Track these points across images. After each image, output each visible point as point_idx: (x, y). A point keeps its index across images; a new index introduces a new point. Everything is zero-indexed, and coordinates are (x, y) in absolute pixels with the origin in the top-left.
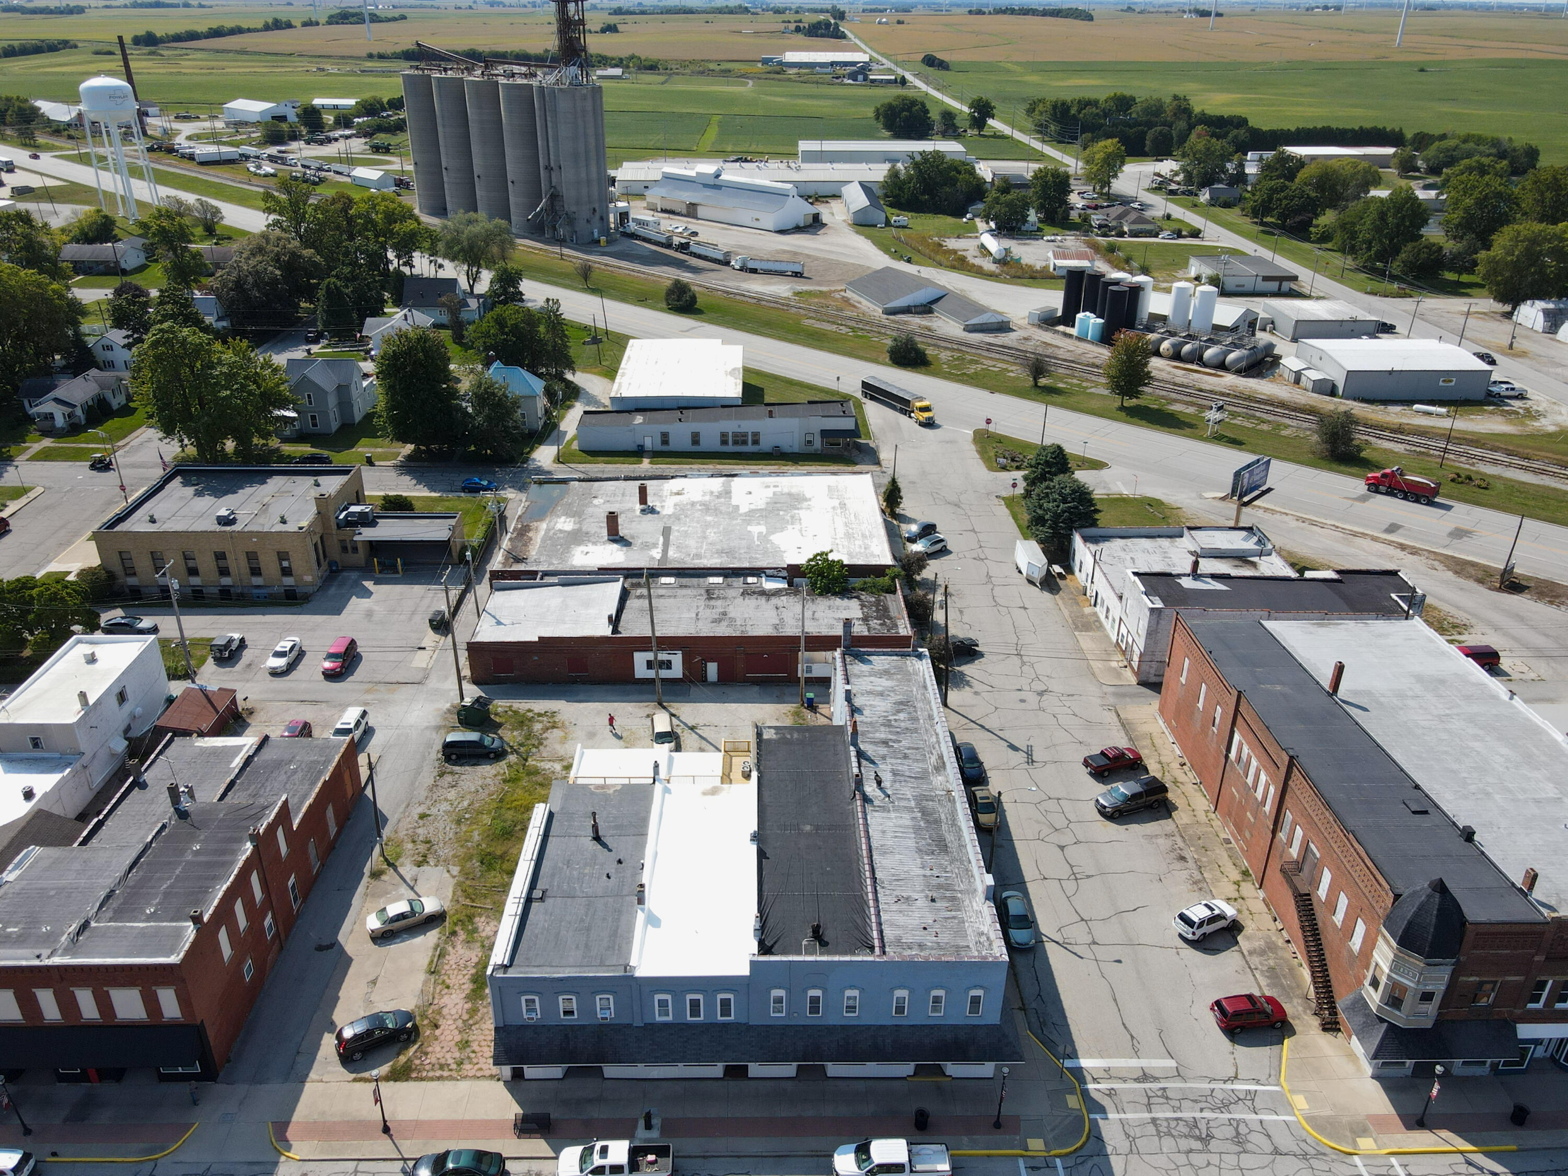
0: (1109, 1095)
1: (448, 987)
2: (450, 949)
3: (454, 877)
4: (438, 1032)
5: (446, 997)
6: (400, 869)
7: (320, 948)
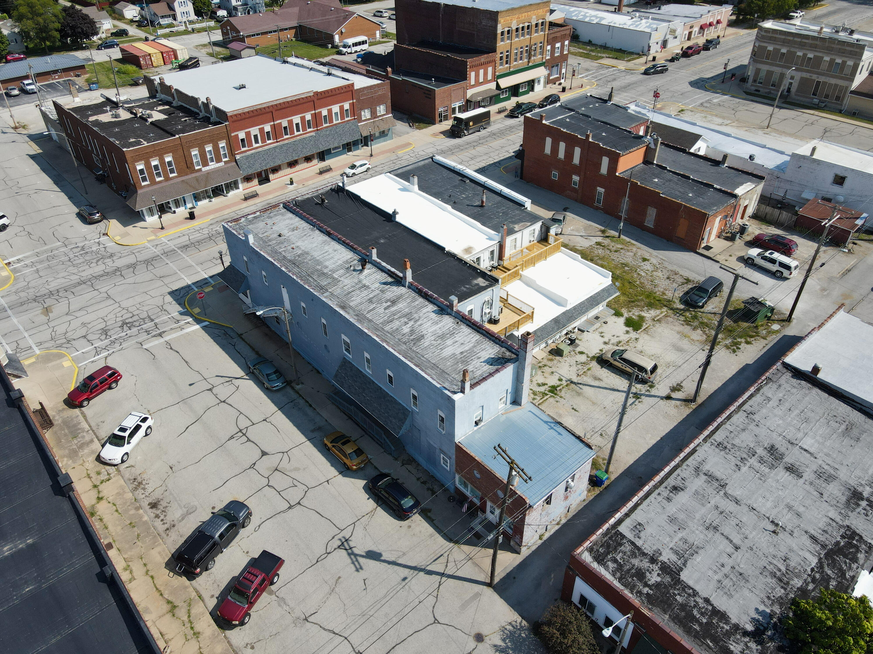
0: (178, 321)
6: (601, 238)
7: (568, 207)
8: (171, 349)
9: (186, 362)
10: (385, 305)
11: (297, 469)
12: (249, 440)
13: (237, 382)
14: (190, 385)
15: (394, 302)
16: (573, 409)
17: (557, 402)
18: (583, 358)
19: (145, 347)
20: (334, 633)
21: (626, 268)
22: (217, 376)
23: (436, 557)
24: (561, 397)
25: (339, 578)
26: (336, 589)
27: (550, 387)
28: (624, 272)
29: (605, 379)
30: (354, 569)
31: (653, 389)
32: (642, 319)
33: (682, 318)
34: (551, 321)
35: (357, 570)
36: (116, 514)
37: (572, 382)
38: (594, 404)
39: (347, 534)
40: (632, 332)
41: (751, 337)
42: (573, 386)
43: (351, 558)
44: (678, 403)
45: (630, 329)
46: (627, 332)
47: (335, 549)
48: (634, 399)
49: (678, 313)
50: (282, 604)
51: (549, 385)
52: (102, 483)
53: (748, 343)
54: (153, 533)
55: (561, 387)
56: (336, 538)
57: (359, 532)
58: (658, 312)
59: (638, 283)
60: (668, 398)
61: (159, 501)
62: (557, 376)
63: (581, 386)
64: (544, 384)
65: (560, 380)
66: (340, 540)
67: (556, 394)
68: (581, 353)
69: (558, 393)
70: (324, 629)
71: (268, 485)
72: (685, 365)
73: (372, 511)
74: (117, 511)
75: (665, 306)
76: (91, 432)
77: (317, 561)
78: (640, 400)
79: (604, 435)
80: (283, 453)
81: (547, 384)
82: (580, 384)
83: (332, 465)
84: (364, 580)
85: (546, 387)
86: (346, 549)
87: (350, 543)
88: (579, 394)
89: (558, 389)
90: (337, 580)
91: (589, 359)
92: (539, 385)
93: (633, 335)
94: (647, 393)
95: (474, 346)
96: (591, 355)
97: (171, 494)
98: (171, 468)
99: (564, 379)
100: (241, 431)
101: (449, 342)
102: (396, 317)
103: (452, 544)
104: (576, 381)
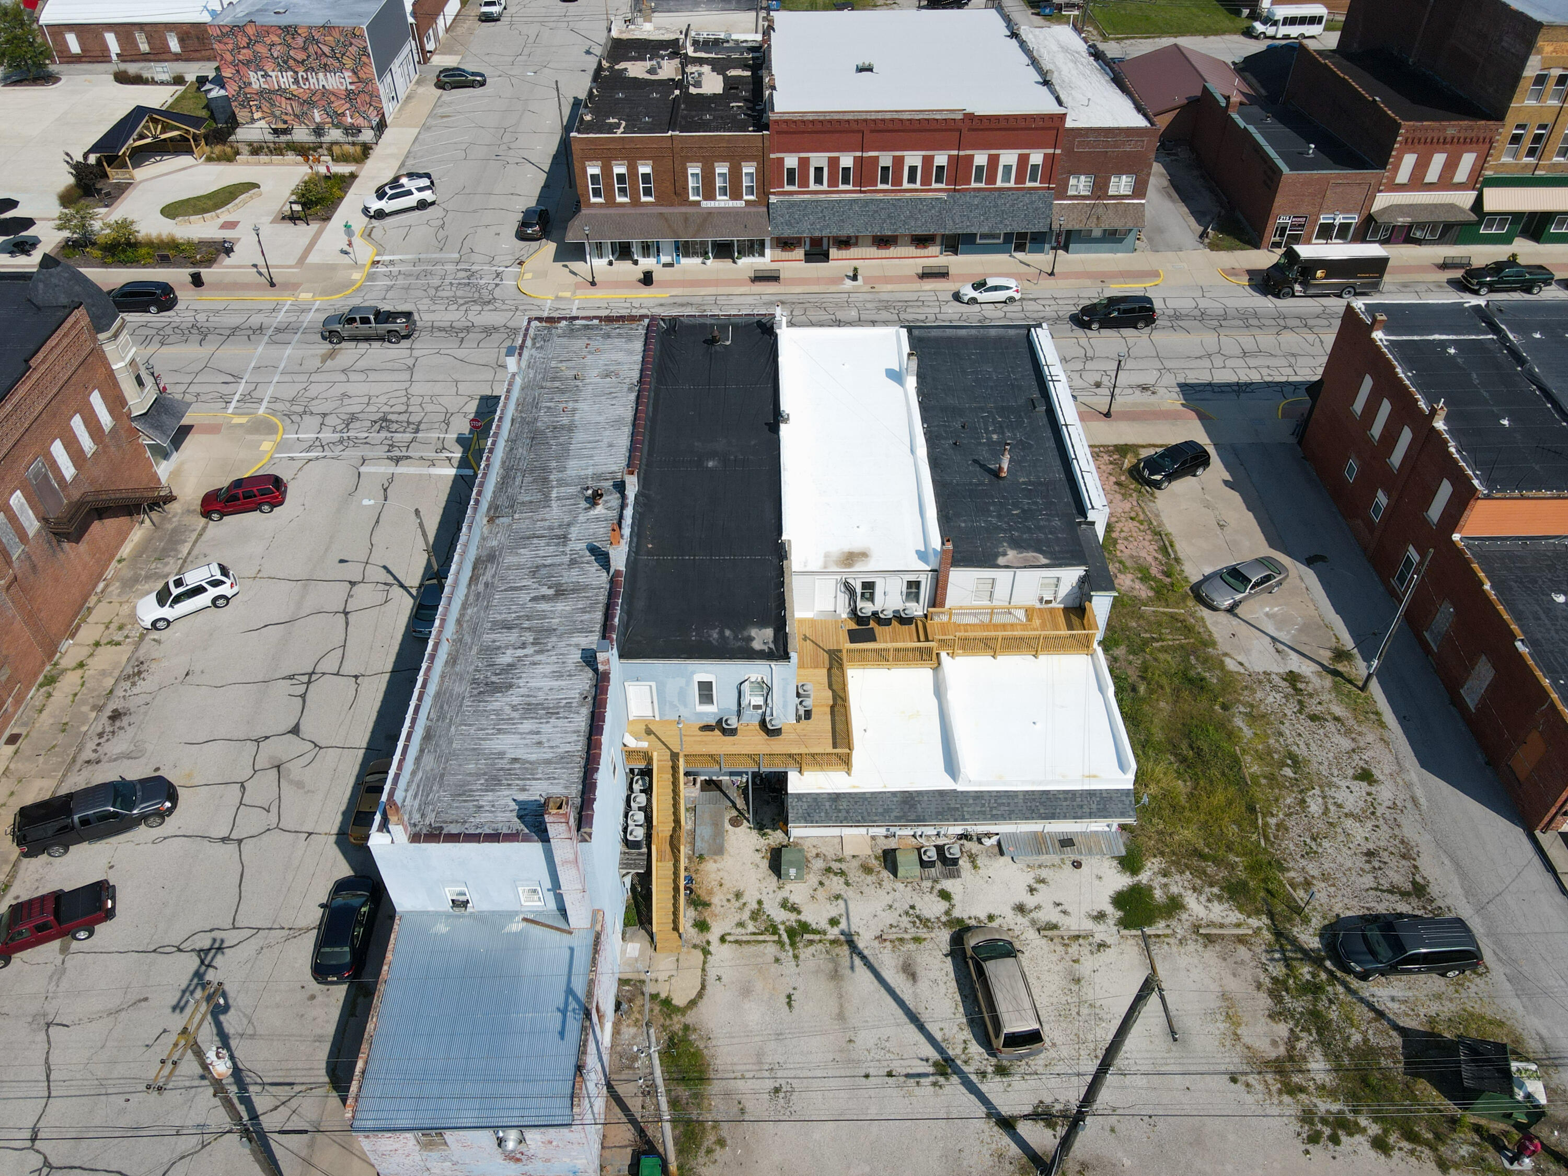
0: (443, 449)
1: (1132, 519)
2: (1160, 557)
3: (1226, 654)
4: (1113, 479)
5: (1127, 509)
6: (1316, 668)
7: (1322, 558)
8: (385, 490)
9: (377, 522)
10: (545, 591)
11: (300, 785)
12: (303, 697)
13: (397, 591)
14: (342, 561)
15: (560, 593)
16: (789, 997)
17: (777, 960)
18: (933, 908)
19: (363, 469)
20: (48, 1076)
21: (1288, 772)
22: (385, 567)
23: (281, 1080)
24: (796, 957)
25: (146, 999)
26: (123, 1013)
27: (799, 921)
28: (1271, 778)
29: (923, 985)
30: (174, 1002)
31: (998, 1078)
32: (1174, 905)
33: (1278, 970)
34: (894, 794)
35: (174, 1008)
36: (71, 698)
37: (851, 943)
38: (841, 1016)
39: (231, 938)
40: (1111, 921)
41: (1411, 1136)
42: (845, 950)
43: (192, 980)
44: (1014, 1150)
45: (1113, 914)
46: (1100, 917)
47: (192, 950)
48: (931, 1070)
49: (1283, 950)
50: (55, 978)
51: (803, 917)
52: (109, 643)
53: (1380, 1144)
54: (68, 755)
55: (817, 937)
56: (216, 934)
57: (248, 949)
58: (1235, 916)
59: (1273, 821)
60: (1007, 1124)
61: (125, 714)
62: (835, 910)
63: (857, 961)
64: (794, 909)
65: (834, 922)
66: (214, 940)
67: (793, 944)
68: (945, 895)
69: (801, 945)
70: (47, 1058)
71: (242, 783)
72: (1141, 1081)
73: (300, 929)
74: (75, 695)
75: (1271, 915)
76: (180, 562)
77: (154, 951)
78: (941, 1080)
79: (781, 1095)
80: (316, 745)
81: (799, 912)
82: (863, 958)
83: (344, 814)
84: (165, 1031)
85: (793, 917)
86: (202, 962)
87: (219, 956)
88: (835, 976)
89: (807, 937)
90: (140, 1001)
91: (944, 919)
92: (784, 904)
93: (1106, 932)
94: (973, 1078)
95: (548, 762)
96: (956, 913)
97: (146, 713)
98: (187, 674)
99: (843, 925)
100: (311, 675)
101: (527, 726)
102: (526, 624)
103: (327, 1079)
104: (861, 945)
